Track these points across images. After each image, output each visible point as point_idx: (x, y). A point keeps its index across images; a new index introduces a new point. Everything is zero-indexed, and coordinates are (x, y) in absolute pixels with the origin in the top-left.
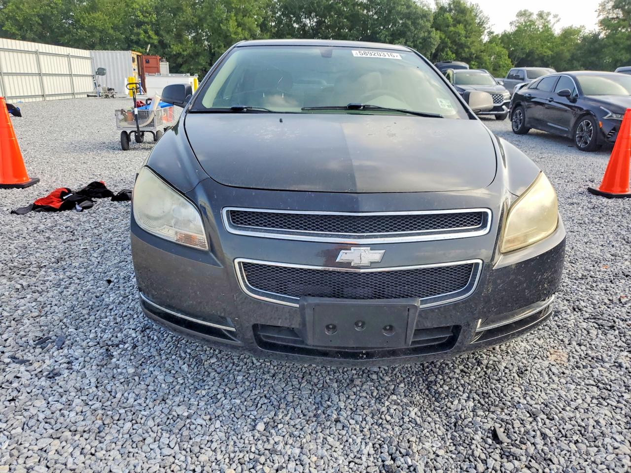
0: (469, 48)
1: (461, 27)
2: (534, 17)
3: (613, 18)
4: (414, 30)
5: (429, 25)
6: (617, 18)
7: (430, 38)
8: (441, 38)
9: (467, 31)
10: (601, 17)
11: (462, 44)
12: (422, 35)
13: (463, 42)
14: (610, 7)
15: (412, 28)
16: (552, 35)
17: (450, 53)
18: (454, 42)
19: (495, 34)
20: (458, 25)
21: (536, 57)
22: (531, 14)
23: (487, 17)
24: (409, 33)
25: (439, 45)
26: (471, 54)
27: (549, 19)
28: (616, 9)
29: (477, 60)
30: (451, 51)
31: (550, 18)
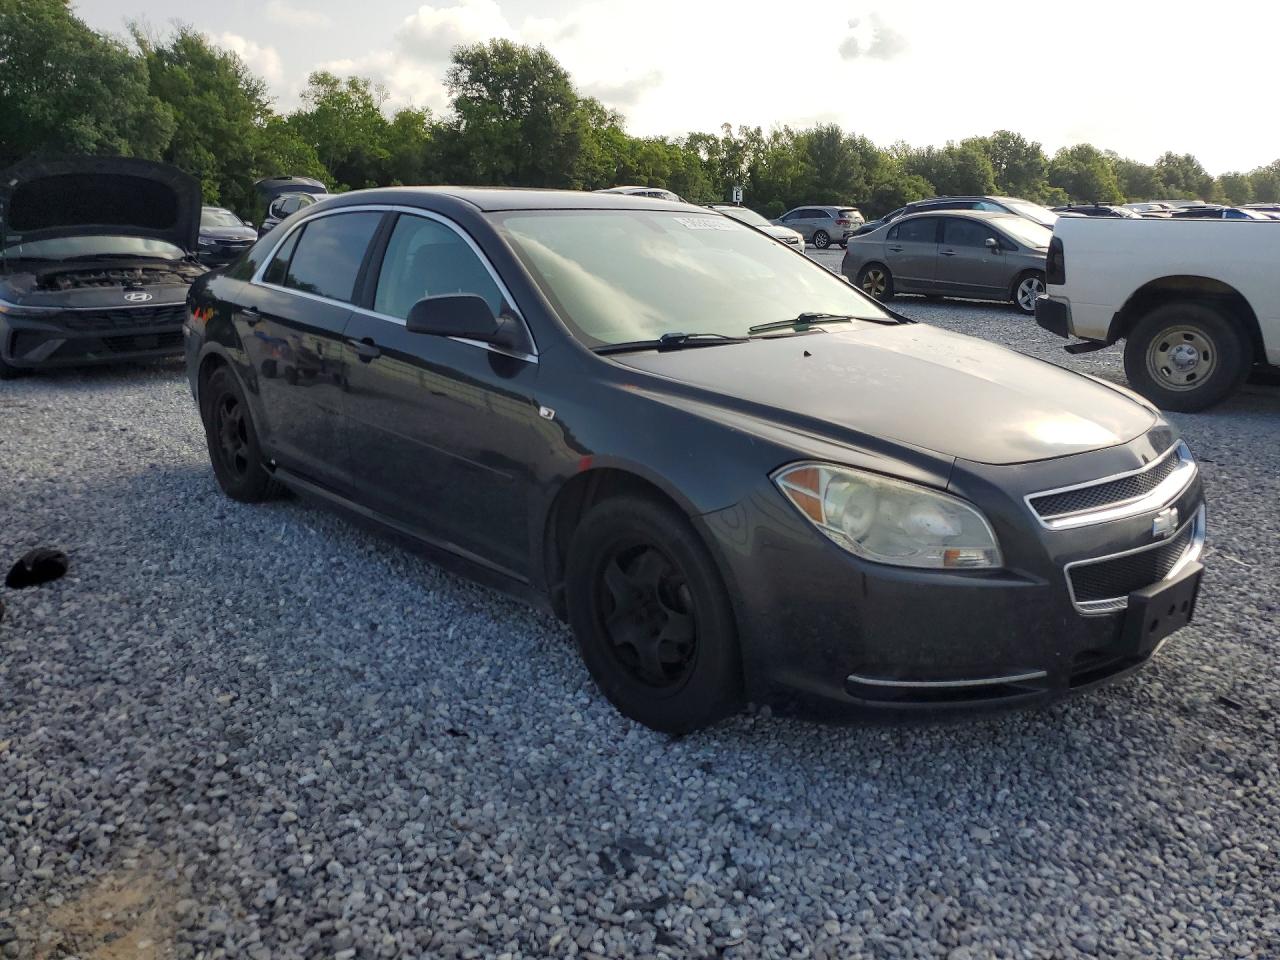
0: (237, 140)
1: (212, 96)
2: (343, 88)
3: (473, 98)
4: (111, 97)
5: (143, 87)
6: (480, 97)
7: (153, 116)
8: (176, 119)
9: (227, 106)
10: (455, 96)
11: (222, 131)
12: (131, 110)
13: (225, 128)
14: (466, 79)
15: (106, 91)
16: (384, 123)
17: (203, 151)
18: (204, 128)
19: (275, 115)
20: (206, 94)
21: (367, 162)
22: (337, 82)
23: (259, 82)
24: (101, 104)
25: (177, 135)
26: (245, 153)
27: (368, 93)
28: (475, 82)
29: (261, 166)
30: (205, 147)
31: (371, 91)
